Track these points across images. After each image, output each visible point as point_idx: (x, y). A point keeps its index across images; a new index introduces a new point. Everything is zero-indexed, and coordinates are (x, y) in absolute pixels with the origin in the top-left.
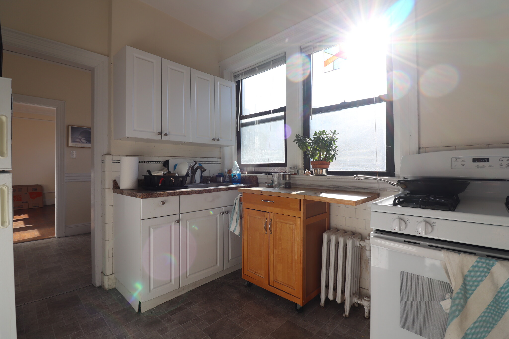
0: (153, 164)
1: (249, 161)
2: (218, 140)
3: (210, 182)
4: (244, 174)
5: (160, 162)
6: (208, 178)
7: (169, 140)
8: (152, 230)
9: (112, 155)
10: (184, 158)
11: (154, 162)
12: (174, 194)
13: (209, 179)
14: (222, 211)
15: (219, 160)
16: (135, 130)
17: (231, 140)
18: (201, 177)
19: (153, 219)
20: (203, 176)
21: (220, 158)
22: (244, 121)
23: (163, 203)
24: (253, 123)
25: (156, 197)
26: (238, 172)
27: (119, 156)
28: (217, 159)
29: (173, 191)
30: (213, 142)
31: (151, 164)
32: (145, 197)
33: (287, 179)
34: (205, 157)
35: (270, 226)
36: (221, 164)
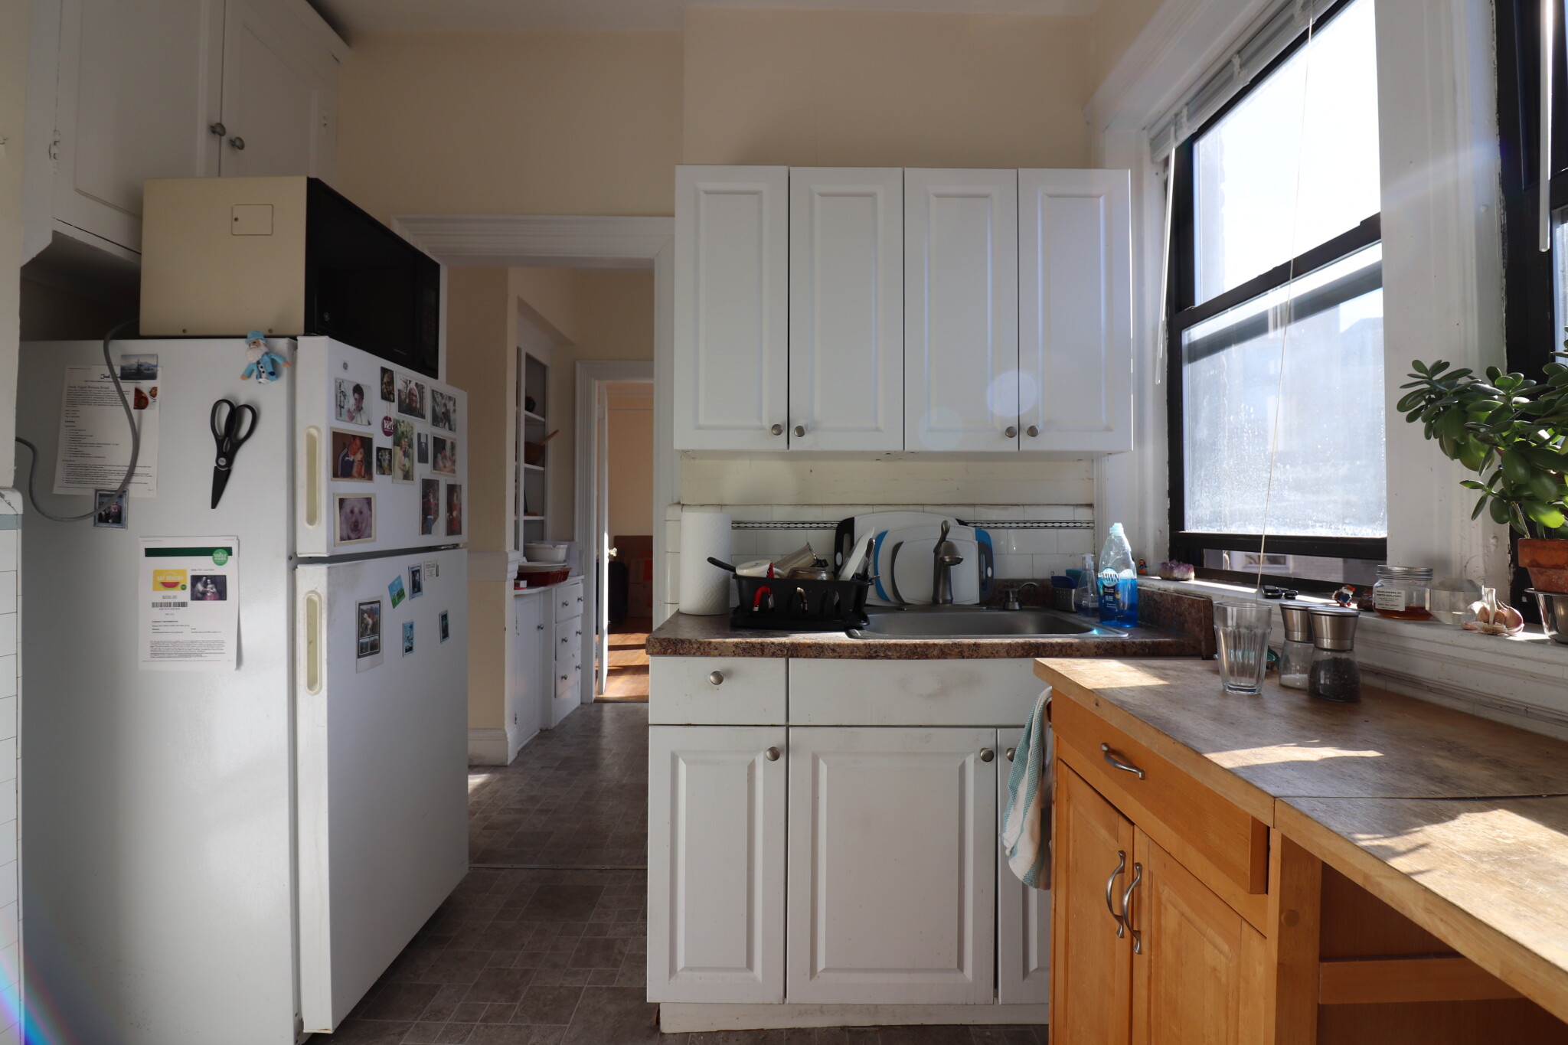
0: (804, 531)
1: (1217, 521)
2: (1033, 432)
3: (1020, 605)
4: (1177, 580)
5: (827, 525)
6: (1012, 587)
7: (814, 449)
8: (682, 767)
9: (683, 505)
10: (920, 508)
11: (806, 525)
12: (761, 651)
13: (1013, 593)
14: (989, 744)
15: (1083, 514)
16: (699, 428)
17: (1109, 429)
18: (985, 583)
19: (688, 728)
20: (995, 577)
21: (1090, 506)
22: (1198, 332)
23: (719, 678)
24: (1255, 328)
25: (694, 655)
26: (1128, 574)
27: (702, 507)
28: (1071, 508)
29: (760, 640)
30: (1010, 445)
31: (796, 531)
32: (655, 650)
33: (1327, 643)
34: (1015, 503)
35: (1126, 899)
36: (1092, 531)
